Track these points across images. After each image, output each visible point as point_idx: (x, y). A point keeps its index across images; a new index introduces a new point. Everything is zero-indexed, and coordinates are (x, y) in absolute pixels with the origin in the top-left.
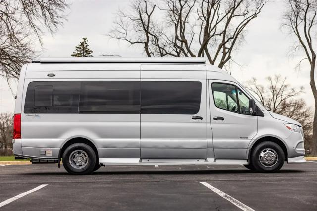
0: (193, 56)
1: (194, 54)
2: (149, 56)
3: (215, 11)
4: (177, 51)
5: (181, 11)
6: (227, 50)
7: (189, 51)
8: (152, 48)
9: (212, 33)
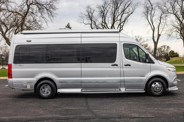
0: (108, 28)
1: (109, 28)
2: (92, 29)
3: (117, 11)
4: (103, 27)
5: (104, 12)
6: (121, 26)
7: (107, 27)
8: (93, 26)
9: (116, 20)
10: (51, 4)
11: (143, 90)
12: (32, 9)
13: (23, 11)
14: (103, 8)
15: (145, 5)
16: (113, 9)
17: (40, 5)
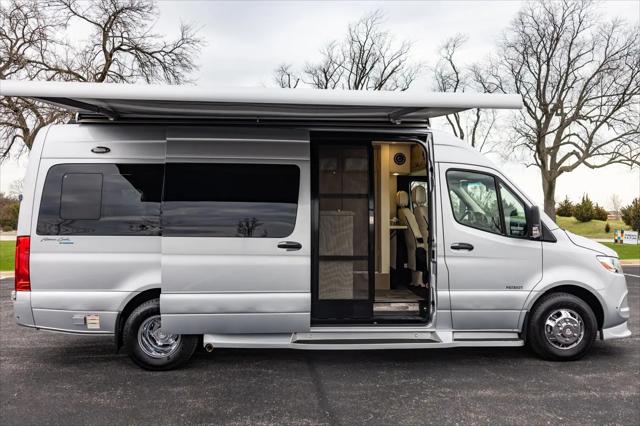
10: (176, 51)
11: (516, 336)
12: (119, 64)
13: (90, 69)
14: (323, 75)
15: (439, 70)
16: (353, 77)
17: (144, 52)
